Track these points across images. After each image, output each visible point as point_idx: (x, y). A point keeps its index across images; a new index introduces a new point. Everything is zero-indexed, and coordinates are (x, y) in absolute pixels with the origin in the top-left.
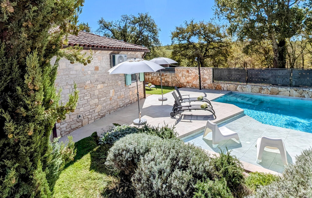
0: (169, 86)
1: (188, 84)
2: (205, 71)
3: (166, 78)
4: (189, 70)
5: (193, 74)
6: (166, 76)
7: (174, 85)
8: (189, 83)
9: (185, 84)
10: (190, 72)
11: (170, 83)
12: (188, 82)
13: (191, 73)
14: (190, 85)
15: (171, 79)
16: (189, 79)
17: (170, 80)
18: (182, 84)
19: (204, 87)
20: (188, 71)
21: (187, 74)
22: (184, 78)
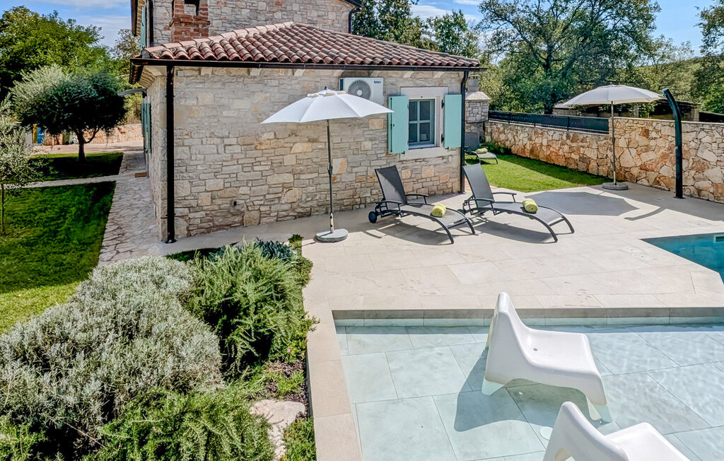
0: (590, 172)
1: (644, 175)
2: (702, 134)
3: (583, 147)
4: (651, 129)
5: (660, 142)
6: (582, 142)
7: (603, 171)
8: (647, 170)
9: (635, 171)
10: (653, 134)
11: (593, 164)
12: (644, 168)
13: (655, 138)
14: (652, 176)
15: (596, 152)
16: (648, 157)
17: (591, 154)
18: (627, 170)
19: (699, 191)
20: (646, 133)
21: (643, 141)
22: (634, 152)
